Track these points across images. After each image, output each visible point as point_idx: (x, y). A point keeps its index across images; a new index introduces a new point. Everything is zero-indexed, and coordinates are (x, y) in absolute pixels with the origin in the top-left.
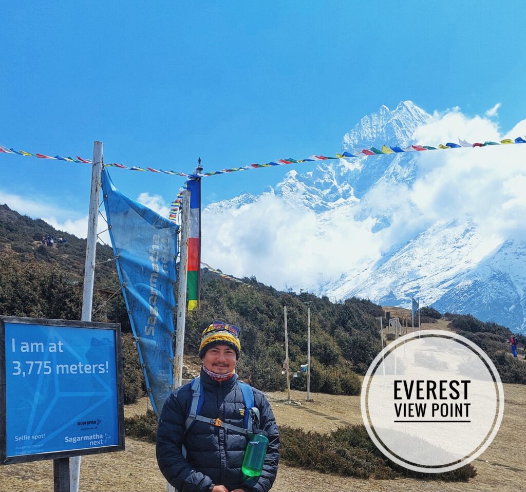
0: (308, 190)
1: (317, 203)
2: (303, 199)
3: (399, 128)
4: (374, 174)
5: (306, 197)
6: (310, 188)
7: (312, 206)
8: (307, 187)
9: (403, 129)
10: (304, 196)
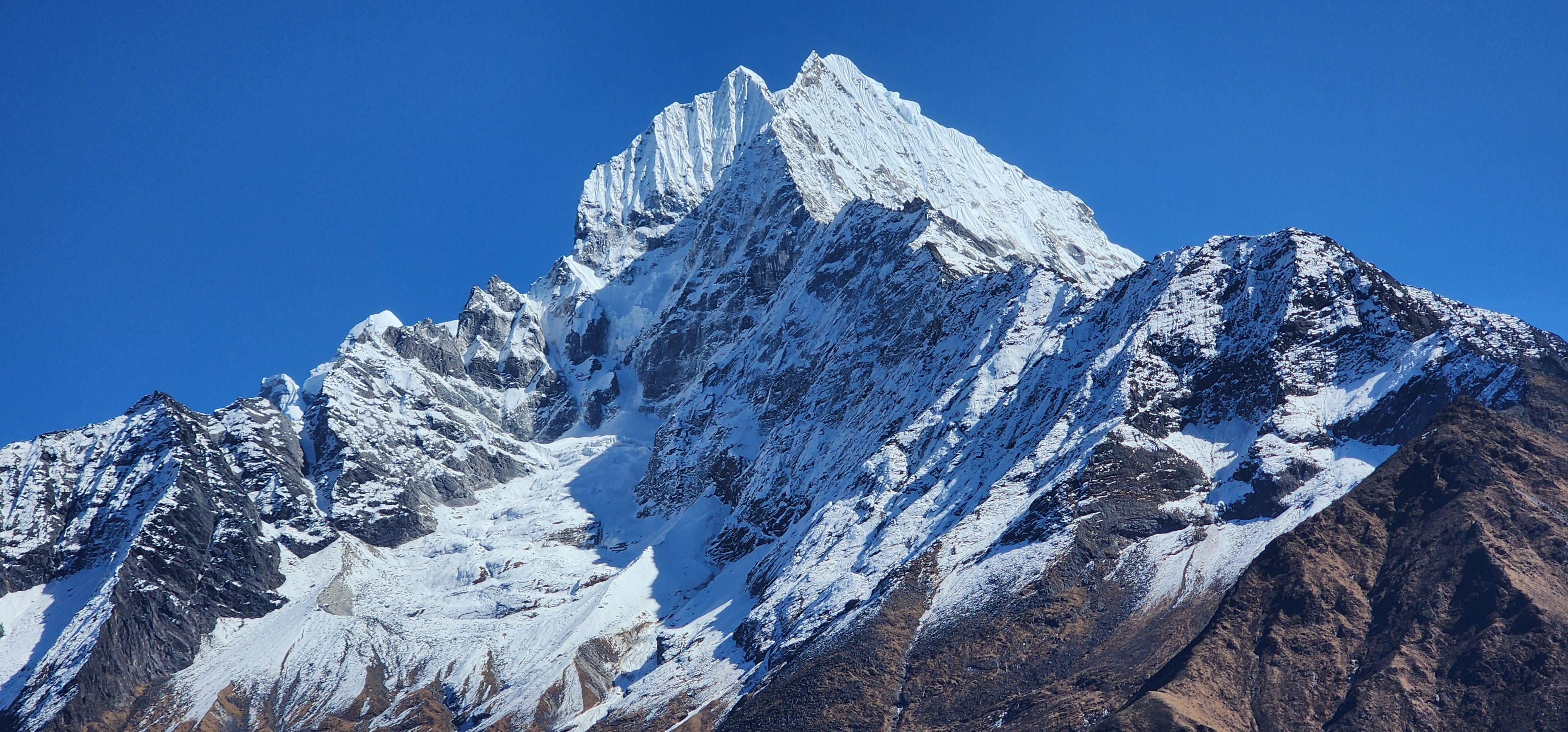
0: (439, 390)
1: (475, 443)
2: (413, 427)
3: (806, 152)
4: (711, 330)
5: (430, 419)
6: (447, 383)
7: (455, 454)
8: (436, 377)
9: (822, 157)
10: (422, 414)
